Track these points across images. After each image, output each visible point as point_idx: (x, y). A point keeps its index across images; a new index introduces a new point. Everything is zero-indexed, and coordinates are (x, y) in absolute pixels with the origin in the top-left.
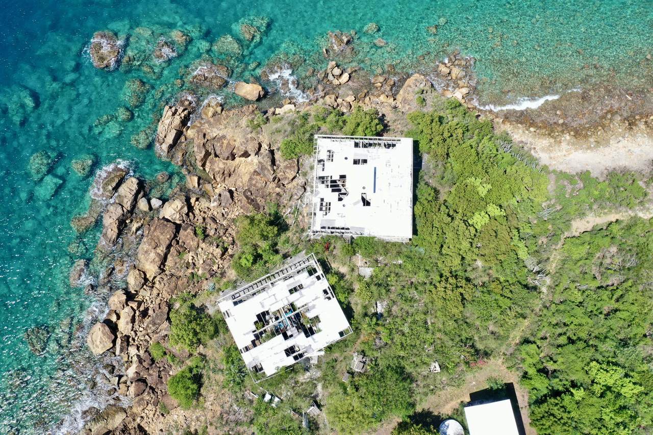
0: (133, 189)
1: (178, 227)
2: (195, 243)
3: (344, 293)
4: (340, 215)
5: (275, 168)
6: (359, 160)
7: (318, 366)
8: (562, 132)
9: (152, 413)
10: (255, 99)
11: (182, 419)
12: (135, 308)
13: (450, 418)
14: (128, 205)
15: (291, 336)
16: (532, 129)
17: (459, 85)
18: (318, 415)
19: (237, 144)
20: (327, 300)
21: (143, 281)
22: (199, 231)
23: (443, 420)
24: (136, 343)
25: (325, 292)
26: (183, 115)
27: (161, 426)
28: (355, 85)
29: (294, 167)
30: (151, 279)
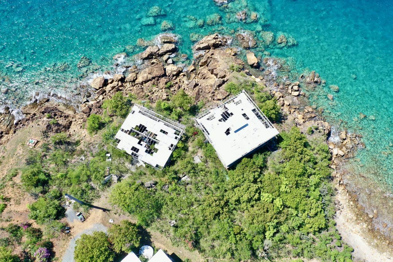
0: (169, 48)
1: (164, 75)
2: (162, 86)
3: (178, 155)
4: (212, 126)
5: (218, 88)
6: (246, 116)
7: (137, 168)
8: (366, 221)
9: (80, 123)
10: (250, 64)
11: (84, 135)
12: (119, 85)
13: (153, 248)
14: (160, 52)
15: (141, 145)
16: (351, 203)
17: (342, 148)
18: (115, 183)
19: (218, 68)
20: (169, 149)
21: (132, 80)
22: (169, 84)
23: (151, 246)
24: (105, 96)
25: (172, 145)
26: (217, 42)
27: (76, 130)
28: (297, 101)
29: (224, 95)
30: (136, 83)
